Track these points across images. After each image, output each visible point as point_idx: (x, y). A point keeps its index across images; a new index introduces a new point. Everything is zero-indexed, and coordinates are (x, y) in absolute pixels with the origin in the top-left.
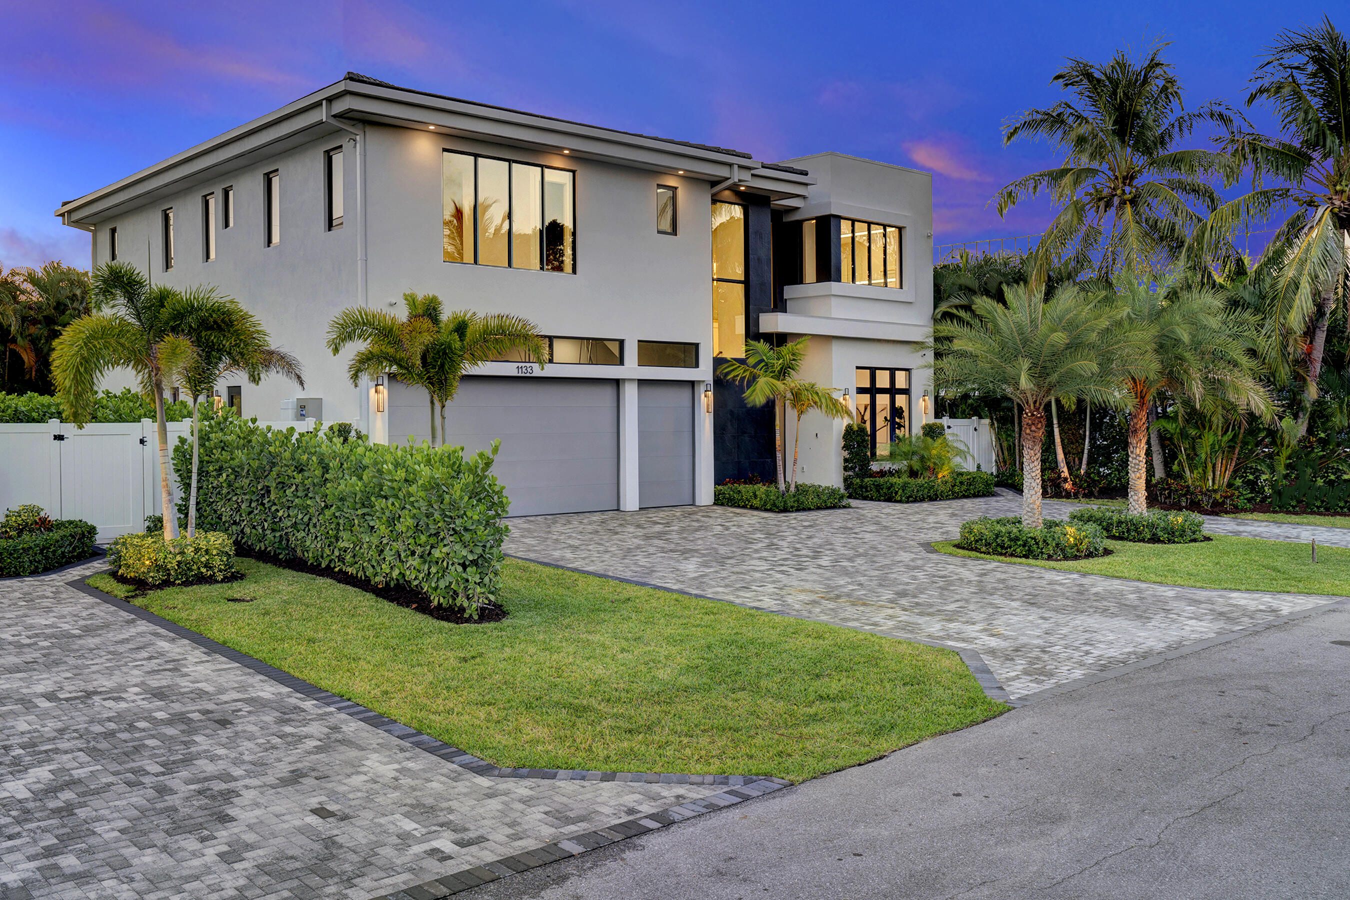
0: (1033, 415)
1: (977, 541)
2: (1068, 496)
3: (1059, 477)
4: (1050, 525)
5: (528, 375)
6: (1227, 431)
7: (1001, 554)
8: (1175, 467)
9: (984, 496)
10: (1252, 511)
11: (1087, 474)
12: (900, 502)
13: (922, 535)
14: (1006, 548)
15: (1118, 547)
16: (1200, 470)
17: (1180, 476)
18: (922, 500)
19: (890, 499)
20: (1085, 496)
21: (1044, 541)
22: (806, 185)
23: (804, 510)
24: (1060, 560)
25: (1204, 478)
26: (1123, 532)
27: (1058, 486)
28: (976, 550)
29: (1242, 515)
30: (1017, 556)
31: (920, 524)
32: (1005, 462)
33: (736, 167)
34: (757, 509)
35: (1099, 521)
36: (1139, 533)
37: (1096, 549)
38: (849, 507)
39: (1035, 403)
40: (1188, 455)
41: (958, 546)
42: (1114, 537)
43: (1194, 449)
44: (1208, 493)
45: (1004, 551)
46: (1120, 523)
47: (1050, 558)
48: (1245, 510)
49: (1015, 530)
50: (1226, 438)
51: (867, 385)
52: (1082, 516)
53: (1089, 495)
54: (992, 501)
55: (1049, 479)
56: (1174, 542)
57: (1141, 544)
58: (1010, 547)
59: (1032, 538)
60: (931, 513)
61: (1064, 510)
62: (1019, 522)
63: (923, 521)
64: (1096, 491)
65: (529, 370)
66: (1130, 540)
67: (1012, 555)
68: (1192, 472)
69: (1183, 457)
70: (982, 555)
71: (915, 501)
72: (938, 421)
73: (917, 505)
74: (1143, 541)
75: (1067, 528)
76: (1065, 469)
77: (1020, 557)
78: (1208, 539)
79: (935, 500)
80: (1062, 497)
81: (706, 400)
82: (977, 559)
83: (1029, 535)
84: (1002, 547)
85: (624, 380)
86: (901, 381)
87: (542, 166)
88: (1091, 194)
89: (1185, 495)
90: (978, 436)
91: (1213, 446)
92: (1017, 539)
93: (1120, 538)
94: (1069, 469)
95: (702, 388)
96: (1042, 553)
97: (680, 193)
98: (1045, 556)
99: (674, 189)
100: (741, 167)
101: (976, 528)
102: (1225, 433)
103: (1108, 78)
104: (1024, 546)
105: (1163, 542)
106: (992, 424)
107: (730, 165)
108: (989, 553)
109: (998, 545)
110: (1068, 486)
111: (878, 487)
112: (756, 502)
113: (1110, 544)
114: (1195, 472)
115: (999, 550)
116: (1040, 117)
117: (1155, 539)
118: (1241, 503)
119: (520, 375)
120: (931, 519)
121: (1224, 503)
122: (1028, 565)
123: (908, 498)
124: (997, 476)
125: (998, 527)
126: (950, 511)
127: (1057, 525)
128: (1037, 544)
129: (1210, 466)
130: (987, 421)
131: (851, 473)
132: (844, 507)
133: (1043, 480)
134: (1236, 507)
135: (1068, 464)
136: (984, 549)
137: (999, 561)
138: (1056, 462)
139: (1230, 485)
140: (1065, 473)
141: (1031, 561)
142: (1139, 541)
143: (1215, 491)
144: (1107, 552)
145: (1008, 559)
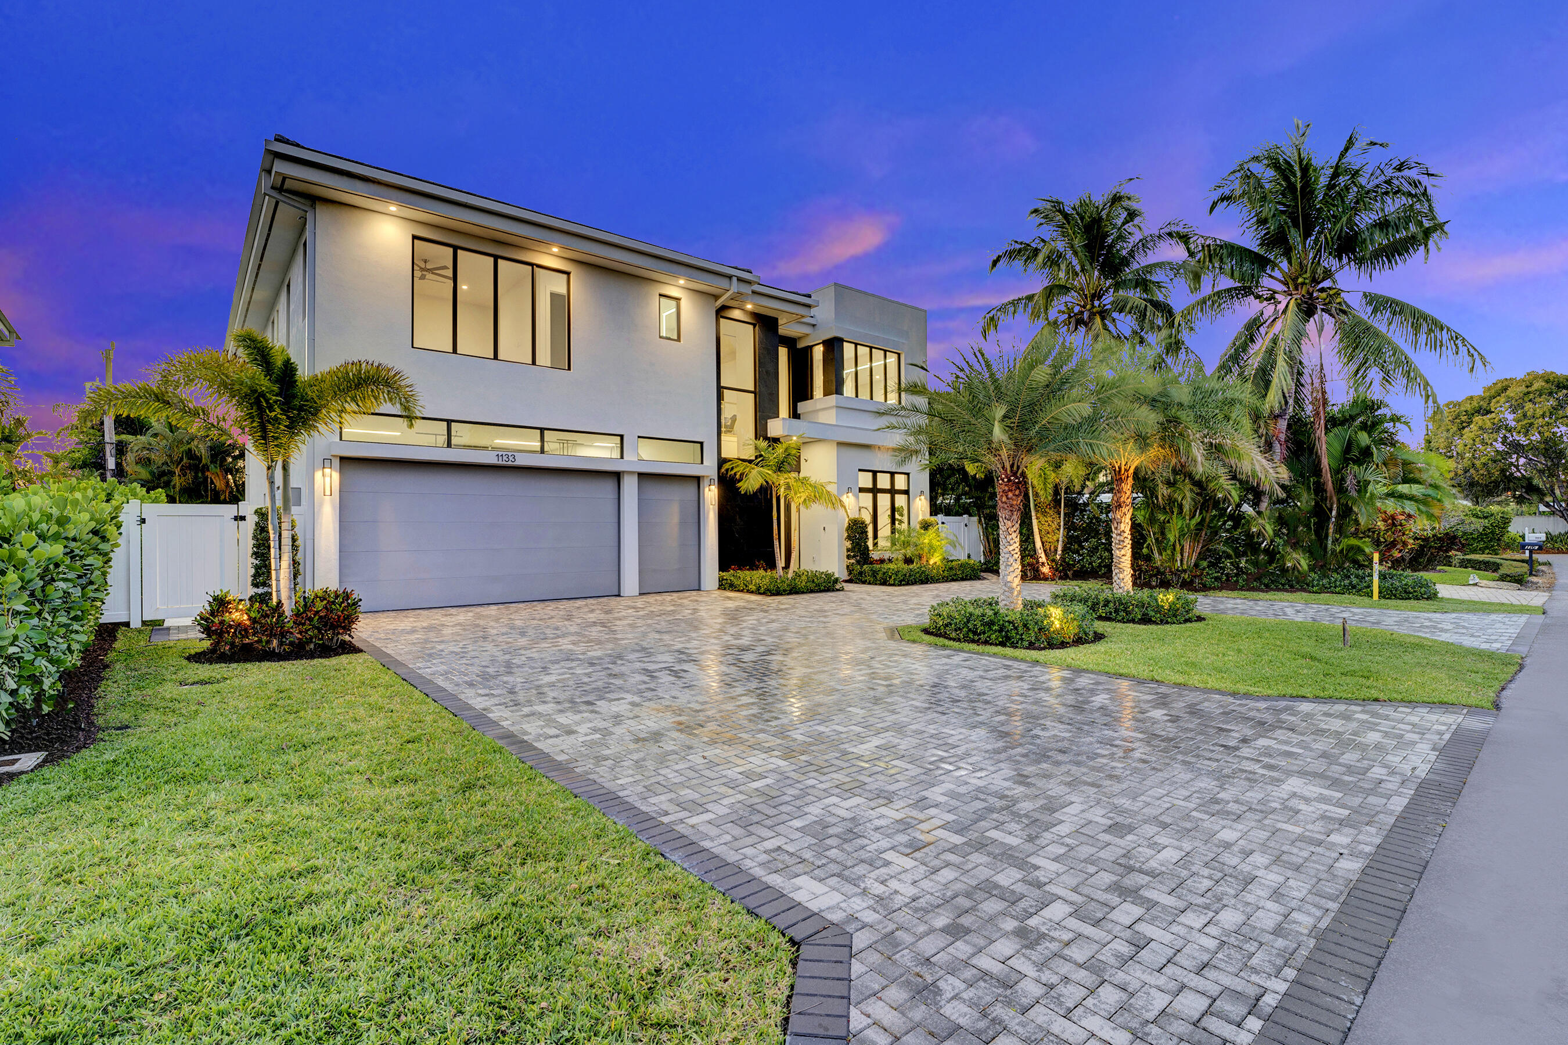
0: (1009, 480)
1: (947, 625)
2: (1046, 579)
3: (1038, 562)
4: (1031, 606)
5: (510, 463)
6: (1194, 516)
7: (973, 641)
8: (1145, 551)
9: (971, 579)
10: (1221, 589)
11: (1063, 559)
12: (893, 585)
13: (895, 618)
14: (980, 634)
15: (1109, 630)
16: (1169, 552)
17: (1148, 558)
18: (914, 583)
19: (884, 583)
20: (1061, 578)
21: (1025, 625)
22: (809, 306)
23: (797, 593)
24: (1044, 649)
25: (1173, 559)
26: (1111, 613)
27: (1037, 570)
28: (945, 636)
29: (1211, 593)
30: (991, 644)
31: (900, 606)
32: (991, 552)
33: (735, 279)
34: (752, 592)
35: (1084, 601)
36: (1128, 613)
37: (1086, 634)
38: (843, 590)
39: (1012, 466)
40: (1157, 540)
41: (926, 631)
42: (1100, 618)
43: (1163, 533)
44: (1177, 573)
45: (976, 638)
46: (1107, 602)
47: (1031, 646)
48: (1214, 589)
49: (991, 613)
50: (1194, 522)
51: (870, 486)
52: (1065, 595)
53: (1064, 577)
54: (977, 584)
55: (1029, 564)
56: (1167, 623)
57: (1131, 625)
58: (984, 633)
59: (1009, 622)
60: (917, 595)
61: (1042, 591)
62: (997, 603)
63: (905, 602)
64: (1070, 573)
65: (511, 458)
66: (1119, 621)
67: (986, 643)
68: (1160, 554)
69: (1151, 540)
70: (951, 643)
71: (908, 584)
72: (933, 518)
73: (907, 587)
74: (1133, 621)
75: (1052, 609)
76: (1043, 555)
77: (996, 645)
78: (1200, 619)
79: (927, 583)
80: (1041, 579)
81: (711, 494)
82: (944, 647)
83: (1007, 619)
84: (975, 633)
85: (624, 472)
86: (900, 483)
87: (532, 265)
88: (1063, 312)
89: (1155, 576)
90: (969, 531)
91: (1181, 530)
92: (991, 623)
93: (1107, 619)
94: (1046, 555)
95: (706, 482)
96: (1022, 639)
97: (684, 303)
98: (1026, 644)
99: (678, 299)
100: (740, 280)
101: (945, 611)
102: (1193, 517)
103: (1078, 214)
104: (1001, 631)
105: (1155, 623)
106: (980, 521)
107: (730, 277)
108: (959, 640)
109: (970, 630)
110: (1045, 570)
111: (874, 573)
112: (752, 587)
113: (1100, 626)
114: (1164, 553)
115: (971, 635)
116: (1018, 246)
117: (1146, 620)
118: (1208, 581)
119: (500, 462)
120: (914, 600)
121: (1192, 582)
122: (1005, 657)
123: (901, 581)
124: (985, 564)
125: (971, 609)
126: (936, 592)
127: (1039, 606)
128: (1016, 628)
129: (1178, 548)
130: (976, 519)
131: (853, 561)
132: (838, 590)
133: (1023, 566)
134: (1204, 586)
135: (1045, 551)
136: (953, 635)
137: (969, 652)
138: (1035, 551)
139: (1196, 565)
140: (1043, 559)
141: (1009, 651)
142: (1129, 621)
143: (1185, 571)
144: (1098, 637)
145: (981, 648)
